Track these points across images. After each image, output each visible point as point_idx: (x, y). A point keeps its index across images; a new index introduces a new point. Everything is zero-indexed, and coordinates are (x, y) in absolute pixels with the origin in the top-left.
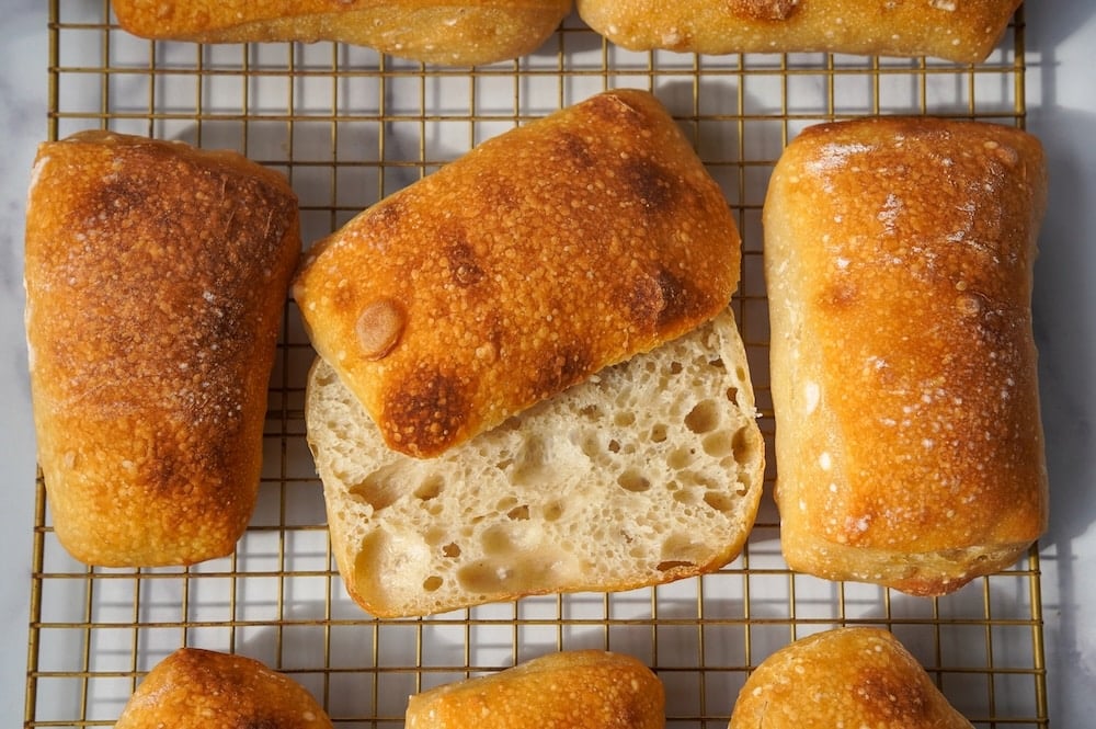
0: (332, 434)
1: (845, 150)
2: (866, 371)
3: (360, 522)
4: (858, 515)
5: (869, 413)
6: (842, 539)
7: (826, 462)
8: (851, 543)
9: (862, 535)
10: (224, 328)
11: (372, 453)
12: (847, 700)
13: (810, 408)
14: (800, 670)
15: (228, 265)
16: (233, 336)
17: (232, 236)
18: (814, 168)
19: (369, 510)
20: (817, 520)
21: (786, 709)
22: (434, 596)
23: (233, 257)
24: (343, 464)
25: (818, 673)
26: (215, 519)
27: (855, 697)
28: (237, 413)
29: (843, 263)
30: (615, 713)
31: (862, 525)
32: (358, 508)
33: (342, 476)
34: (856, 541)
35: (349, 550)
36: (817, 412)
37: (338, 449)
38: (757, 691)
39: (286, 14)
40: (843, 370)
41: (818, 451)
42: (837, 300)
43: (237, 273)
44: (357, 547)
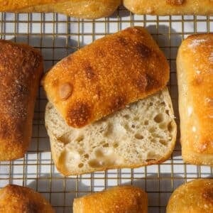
0: (52, 123)
1: (199, 41)
2: (205, 103)
3: (60, 148)
4: (203, 144)
5: (206, 114)
6: (199, 151)
7: (194, 129)
8: (202, 152)
9: (205, 150)
10: (21, 91)
11: (64, 128)
12: (201, 197)
13: (189, 115)
14: (187, 190)
15: (23, 73)
16: (24, 93)
17: (24, 65)
18: (190, 46)
19: (63, 144)
20: (192, 146)
21: (183, 201)
22: (81, 169)
23: (24, 71)
24: (55, 132)
25: (192, 190)
26: (18, 146)
27: (203, 196)
28: (25, 116)
29: (198, 72)
30: (133, 202)
31: (205, 147)
32: (59, 144)
33: (55, 135)
34: (203, 152)
35: (57, 156)
36: (191, 116)
37: (54, 127)
38: (175, 196)
39: (40, 4)
40: (199, 102)
41: (192, 126)
42: (197, 83)
43: (25, 76)
44: (59, 155)
